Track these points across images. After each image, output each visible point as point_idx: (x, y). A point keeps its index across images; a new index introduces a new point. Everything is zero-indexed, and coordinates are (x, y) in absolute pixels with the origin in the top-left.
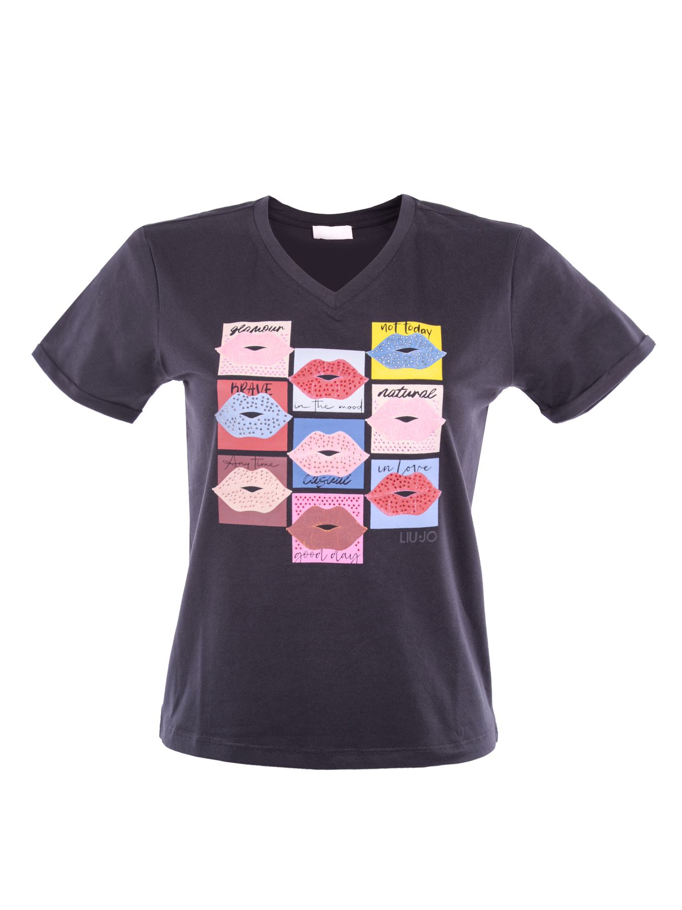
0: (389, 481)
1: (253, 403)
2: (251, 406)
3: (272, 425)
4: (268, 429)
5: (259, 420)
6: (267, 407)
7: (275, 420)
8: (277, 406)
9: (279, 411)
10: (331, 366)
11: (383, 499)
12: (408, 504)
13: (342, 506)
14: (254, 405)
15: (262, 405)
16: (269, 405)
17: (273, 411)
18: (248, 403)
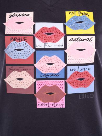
0: (74, 74)
1: (19, 45)
2: (19, 46)
3: (27, 54)
4: (26, 55)
5: (22, 52)
6: (25, 46)
7: (28, 52)
8: (29, 46)
9: (30, 48)
10: (50, 29)
11: (72, 82)
12: (82, 83)
13: (56, 85)
14: (20, 46)
15: (23, 46)
16: (26, 46)
17: (28, 48)
18: (17, 45)
